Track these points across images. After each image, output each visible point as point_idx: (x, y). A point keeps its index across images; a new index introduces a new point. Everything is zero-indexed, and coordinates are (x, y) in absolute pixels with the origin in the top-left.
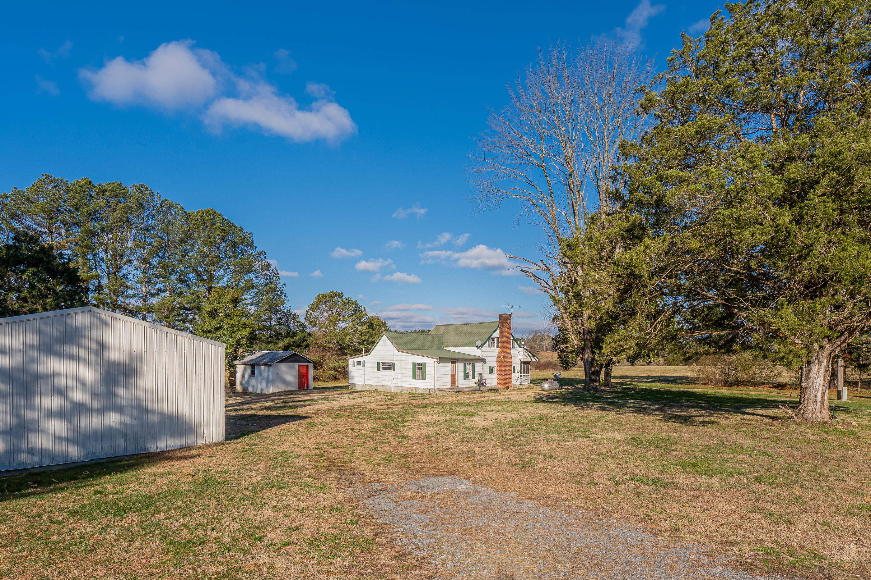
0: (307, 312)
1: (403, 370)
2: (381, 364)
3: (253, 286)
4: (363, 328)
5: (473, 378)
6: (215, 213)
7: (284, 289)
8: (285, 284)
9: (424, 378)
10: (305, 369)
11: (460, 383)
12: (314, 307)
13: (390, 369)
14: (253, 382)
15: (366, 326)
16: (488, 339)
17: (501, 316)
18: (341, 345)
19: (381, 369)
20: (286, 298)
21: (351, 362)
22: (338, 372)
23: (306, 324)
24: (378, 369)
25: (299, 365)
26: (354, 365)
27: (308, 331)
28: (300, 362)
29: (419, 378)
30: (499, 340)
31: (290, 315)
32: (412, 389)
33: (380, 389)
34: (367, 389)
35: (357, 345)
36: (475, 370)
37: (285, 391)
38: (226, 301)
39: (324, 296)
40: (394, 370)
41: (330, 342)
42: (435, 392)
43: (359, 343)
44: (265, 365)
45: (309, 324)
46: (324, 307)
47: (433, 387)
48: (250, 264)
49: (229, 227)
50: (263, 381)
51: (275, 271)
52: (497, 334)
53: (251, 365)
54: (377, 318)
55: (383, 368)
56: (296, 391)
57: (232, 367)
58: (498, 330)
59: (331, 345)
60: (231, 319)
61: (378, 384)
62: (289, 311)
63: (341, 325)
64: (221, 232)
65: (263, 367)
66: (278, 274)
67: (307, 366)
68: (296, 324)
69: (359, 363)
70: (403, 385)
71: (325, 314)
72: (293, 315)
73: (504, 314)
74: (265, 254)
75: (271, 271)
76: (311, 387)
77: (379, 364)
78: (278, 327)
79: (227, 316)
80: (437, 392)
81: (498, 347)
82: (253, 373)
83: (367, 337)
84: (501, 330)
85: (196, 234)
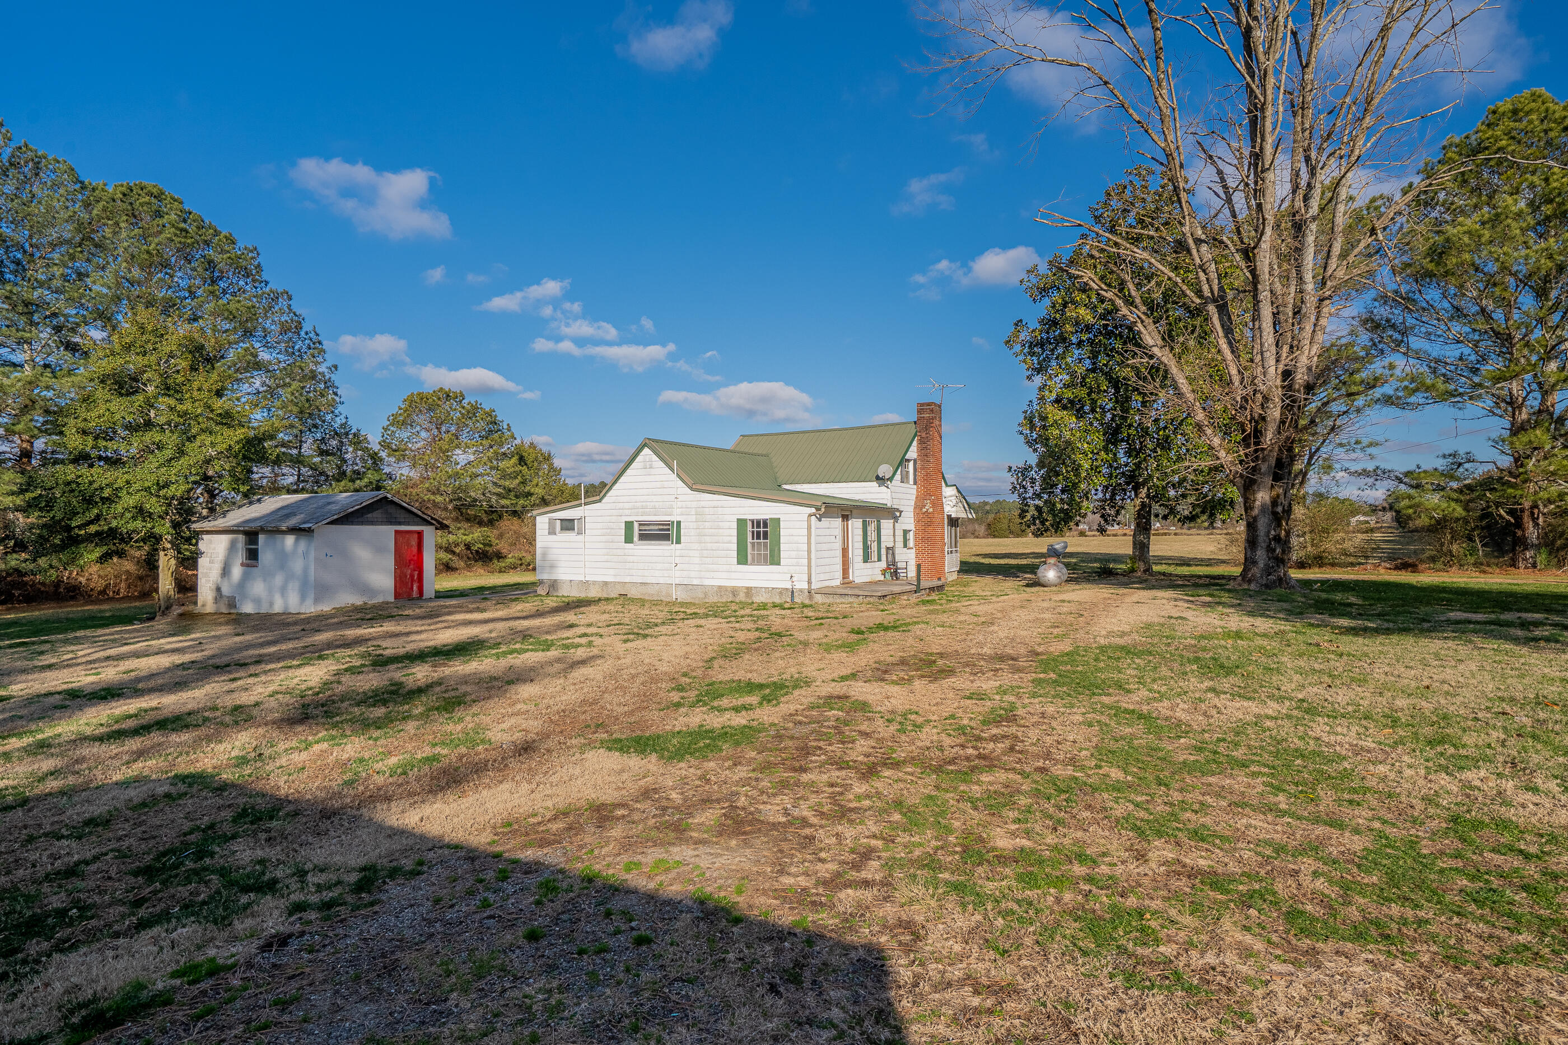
0: (385, 429)
1: (708, 539)
2: (636, 525)
3: (258, 366)
4: (509, 465)
5: (879, 560)
6: (163, 194)
7: (333, 377)
8: (336, 367)
9: (774, 559)
10: (414, 542)
11: (857, 573)
12: (402, 421)
13: (666, 537)
14: (258, 588)
15: (514, 460)
16: (900, 464)
17: (922, 408)
18: (459, 499)
19: (636, 538)
20: (337, 399)
21: (542, 522)
22: (453, 553)
23: (383, 454)
24: (629, 539)
25: (396, 532)
26: (552, 532)
27: (387, 470)
28: (400, 523)
29: (759, 561)
30: (918, 465)
31: (347, 434)
32: (734, 591)
33: (634, 593)
34: (593, 593)
35: (494, 498)
36: (883, 538)
37: (357, 609)
38: (168, 349)
39: (422, 397)
40: (678, 542)
41: (437, 492)
42: (811, 597)
43: (498, 495)
44: (293, 530)
45: (389, 456)
46: (422, 419)
47: (805, 586)
48: (253, 317)
49: (198, 228)
50: (290, 586)
51: (312, 335)
52: (913, 453)
53: (246, 533)
54: (532, 445)
55: (644, 537)
56: (383, 606)
57: (188, 540)
58: (915, 443)
59: (439, 499)
60: (180, 401)
61: (627, 580)
62: (343, 425)
63: (462, 457)
64: (176, 235)
65: (290, 540)
66: (320, 343)
67: (420, 534)
68: (360, 453)
69: (568, 525)
70: (707, 582)
71: (424, 434)
72: (354, 435)
73: (929, 404)
74: (290, 298)
75: (302, 333)
76: (429, 591)
77: (629, 525)
78: (317, 459)
79: (168, 389)
80: (819, 598)
81: (915, 483)
82: (253, 555)
83: (517, 481)
84: (921, 442)
85: (108, 232)
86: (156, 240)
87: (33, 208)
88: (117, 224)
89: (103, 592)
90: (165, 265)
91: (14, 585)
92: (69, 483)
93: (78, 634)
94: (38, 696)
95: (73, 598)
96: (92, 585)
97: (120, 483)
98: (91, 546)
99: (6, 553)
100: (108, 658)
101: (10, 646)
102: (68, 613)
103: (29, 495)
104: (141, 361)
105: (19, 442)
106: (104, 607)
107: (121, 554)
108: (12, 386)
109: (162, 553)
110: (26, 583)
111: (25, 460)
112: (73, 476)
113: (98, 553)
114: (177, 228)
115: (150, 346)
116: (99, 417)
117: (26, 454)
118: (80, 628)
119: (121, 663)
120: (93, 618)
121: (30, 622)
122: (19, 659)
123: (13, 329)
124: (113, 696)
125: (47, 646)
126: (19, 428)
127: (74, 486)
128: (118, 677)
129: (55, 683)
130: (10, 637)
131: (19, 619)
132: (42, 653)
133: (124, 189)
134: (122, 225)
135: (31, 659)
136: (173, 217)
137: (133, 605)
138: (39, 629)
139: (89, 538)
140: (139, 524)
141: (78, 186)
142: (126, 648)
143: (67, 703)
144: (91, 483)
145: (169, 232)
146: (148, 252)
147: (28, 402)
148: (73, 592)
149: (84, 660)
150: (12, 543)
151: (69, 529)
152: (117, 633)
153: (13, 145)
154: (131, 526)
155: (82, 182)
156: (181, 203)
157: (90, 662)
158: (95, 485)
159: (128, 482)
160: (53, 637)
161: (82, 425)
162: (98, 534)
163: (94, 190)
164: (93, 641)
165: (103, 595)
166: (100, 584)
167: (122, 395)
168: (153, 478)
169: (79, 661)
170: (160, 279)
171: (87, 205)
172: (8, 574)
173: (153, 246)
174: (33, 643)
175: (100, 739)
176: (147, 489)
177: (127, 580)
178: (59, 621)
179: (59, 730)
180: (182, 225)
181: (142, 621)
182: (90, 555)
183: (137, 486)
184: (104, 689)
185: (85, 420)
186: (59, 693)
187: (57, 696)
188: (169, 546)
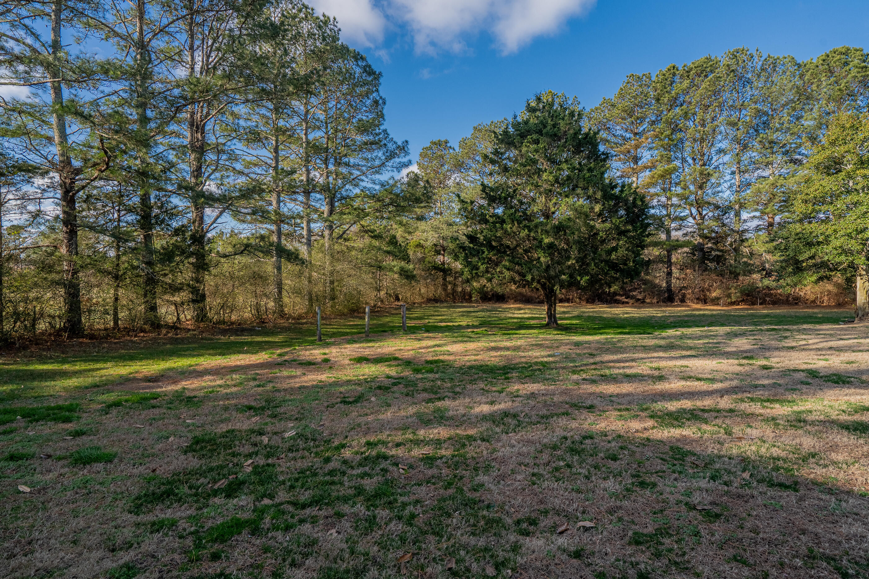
79: (863, 163)
85: (814, 87)
86: (845, 81)
87: (774, 89)
88: (820, 80)
89: (814, 302)
90: (851, 95)
91: (766, 295)
92: (797, 234)
93: (805, 326)
94: (789, 370)
95: (796, 304)
96: (807, 297)
97: (829, 232)
98: (810, 273)
99: (762, 278)
100: (831, 348)
101: (768, 330)
102: (796, 312)
103: (775, 243)
104: (843, 149)
105: (767, 218)
106: (816, 310)
107: (828, 278)
108: (764, 188)
109: (859, 278)
110: (772, 294)
111: (770, 228)
112: (800, 229)
113: (814, 278)
114: (859, 68)
115: (849, 138)
116: (816, 191)
117: (771, 225)
118: (804, 323)
119: (842, 354)
120: (811, 317)
121: (776, 316)
122: (773, 339)
123: (764, 158)
124: (844, 382)
125: (788, 334)
126: (767, 210)
127: (801, 235)
128: (843, 366)
129: (797, 362)
130: (767, 323)
131: (769, 313)
132: (786, 338)
133: (824, 57)
134: (823, 79)
135: (780, 341)
136: (856, 61)
137: (833, 310)
138: (780, 320)
139: (809, 268)
140: (843, 258)
141: (796, 68)
142: (841, 343)
143: (810, 380)
144: (811, 233)
145: (854, 72)
146: (840, 90)
147: (771, 196)
148: (796, 301)
149: (814, 347)
150: (764, 273)
151: (797, 262)
152: (832, 329)
153: (763, 59)
154: (837, 260)
155: (799, 64)
156: (862, 50)
157: (819, 349)
158: (814, 234)
159: (835, 231)
160: (790, 327)
161: (805, 197)
162: (815, 265)
163: (805, 65)
164: (817, 333)
165: (813, 303)
166: (812, 297)
167: (829, 174)
168: (854, 226)
169: (811, 347)
170: (849, 105)
171: (802, 76)
172: (764, 289)
173: (843, 85)
174: (780, 330)
175: (846, 427)
176: (849, 235)
177: (828, 295)
178: (791, 317)
179: (808, 405)
180: (863, 64)
181: (845, 322)
182: (810, 278)
183: (842, 233)
184: (835, 375)
185: (807, 194)
186: (803, 371)
187: (802, 373)
188: (864, 273)
